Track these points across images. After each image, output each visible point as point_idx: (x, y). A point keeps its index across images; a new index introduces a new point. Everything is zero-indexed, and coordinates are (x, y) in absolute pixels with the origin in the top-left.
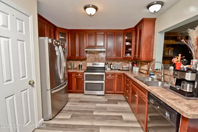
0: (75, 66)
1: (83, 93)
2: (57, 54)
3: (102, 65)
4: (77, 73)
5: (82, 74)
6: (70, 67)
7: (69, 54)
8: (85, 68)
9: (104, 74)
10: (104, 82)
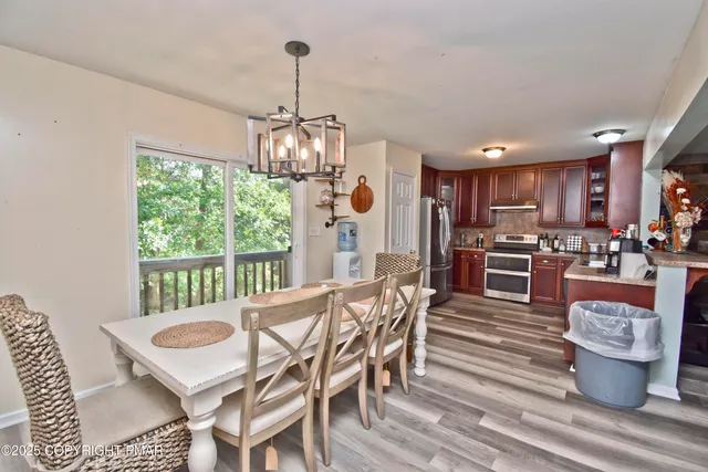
0: (469, 242)
1: (481, 293)
2: (441, 217)
3: (530, 239)
4: (471, 254)
5: (482, 255)
6: (458, 243)
7: (457, 216)
8: (491, 245)
9: (529, 257)
10: (528, 274)
